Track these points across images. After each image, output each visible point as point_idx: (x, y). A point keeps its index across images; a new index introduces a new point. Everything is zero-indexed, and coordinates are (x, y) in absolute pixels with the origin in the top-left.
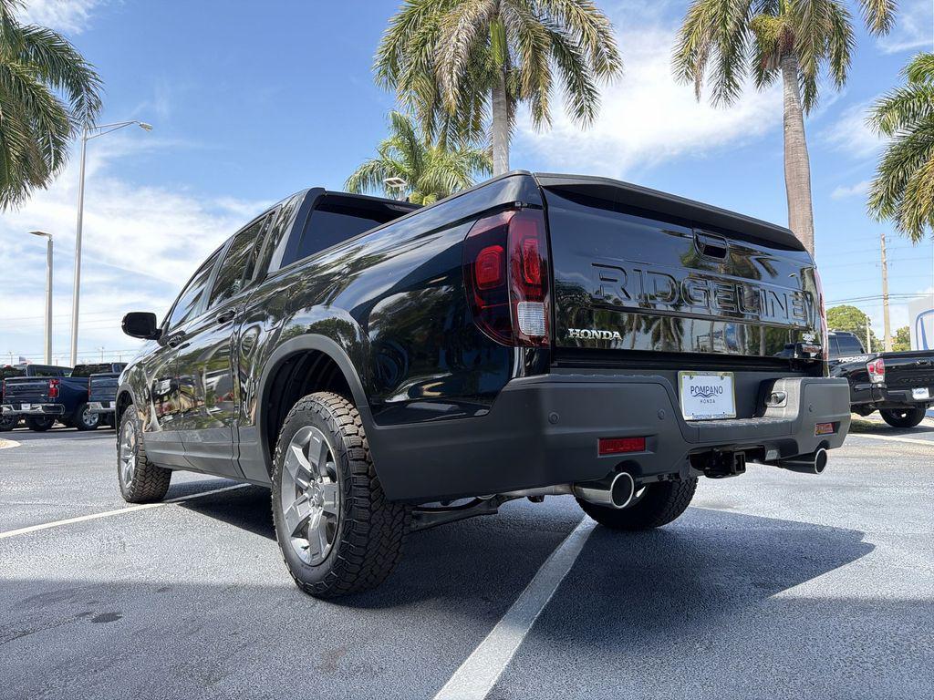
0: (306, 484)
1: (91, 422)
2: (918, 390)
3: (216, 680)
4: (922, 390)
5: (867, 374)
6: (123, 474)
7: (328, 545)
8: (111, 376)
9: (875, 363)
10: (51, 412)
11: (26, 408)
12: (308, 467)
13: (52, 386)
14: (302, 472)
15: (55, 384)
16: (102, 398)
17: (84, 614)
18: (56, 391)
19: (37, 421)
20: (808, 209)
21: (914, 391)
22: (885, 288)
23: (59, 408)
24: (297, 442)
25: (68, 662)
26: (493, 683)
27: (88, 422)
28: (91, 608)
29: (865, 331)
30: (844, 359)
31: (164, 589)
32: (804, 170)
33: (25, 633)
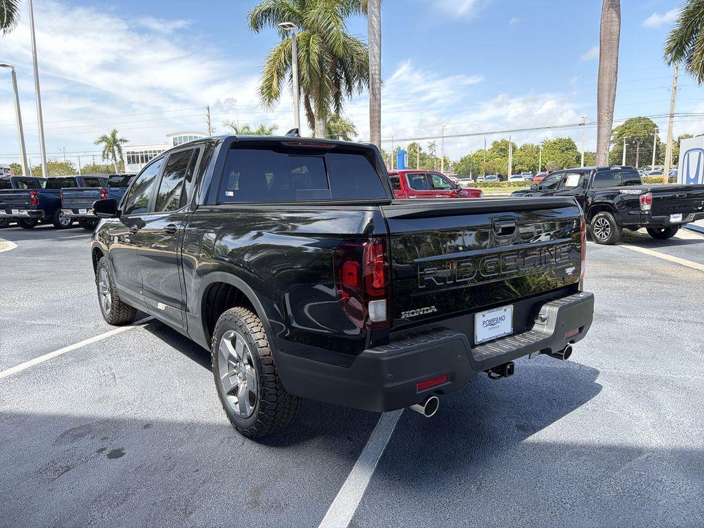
0: (235, 364)
1: (65, 223)
2: (675, 215)
3: (190, 513)
4: (678, 215)
5: (639, 202)
6: (103, 305)
7: (251, 407)
8: (77, 190)
9: (645, 196)
10: (35, 216)
11: (15, 212)
12: (235, 355)
13: (33, 197)
14: (231, 357)
15: (35, 195)
16: (72, 207)
17: (101, 450)
18: (37, 200)
19: (26, 222)
20: (614, 61)
21: (671, 216)
22: (673, 107)
23: (40, 213)
24: (227, 337)
25: (100, 496)
26: (350, 519)
27: (63, 223)
28: (105, 444)
29: (653, 137)
30: (624, 191)
31: (148, 425)
32: (615, 28)
33: (68, 469)
